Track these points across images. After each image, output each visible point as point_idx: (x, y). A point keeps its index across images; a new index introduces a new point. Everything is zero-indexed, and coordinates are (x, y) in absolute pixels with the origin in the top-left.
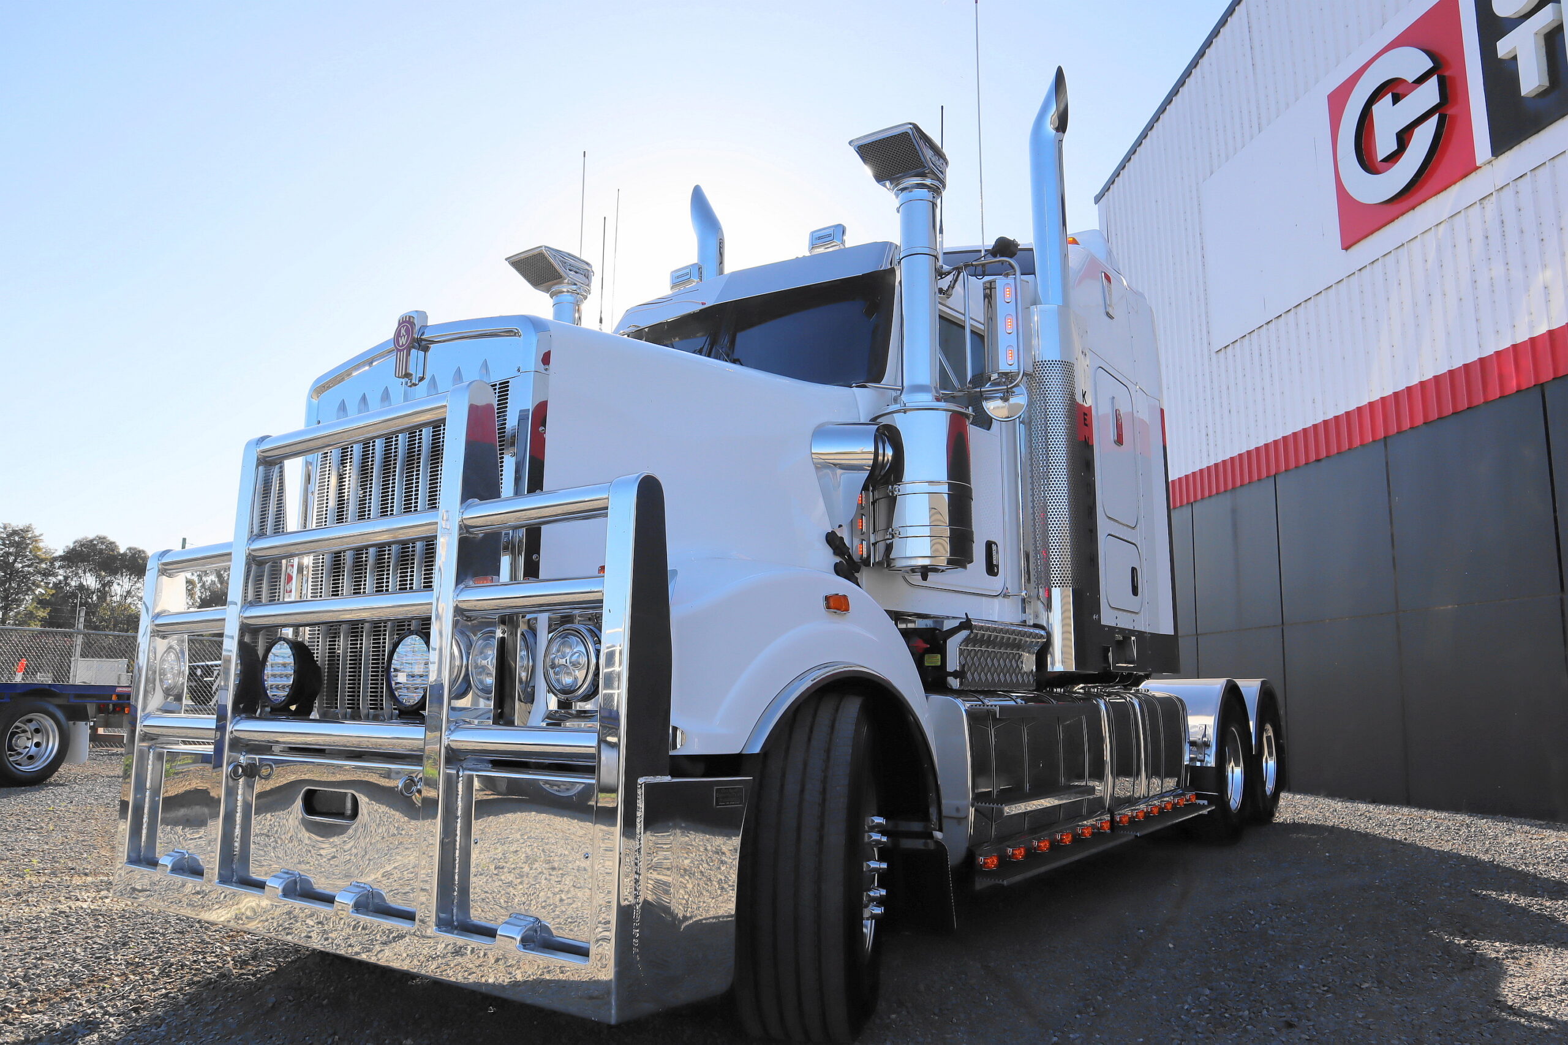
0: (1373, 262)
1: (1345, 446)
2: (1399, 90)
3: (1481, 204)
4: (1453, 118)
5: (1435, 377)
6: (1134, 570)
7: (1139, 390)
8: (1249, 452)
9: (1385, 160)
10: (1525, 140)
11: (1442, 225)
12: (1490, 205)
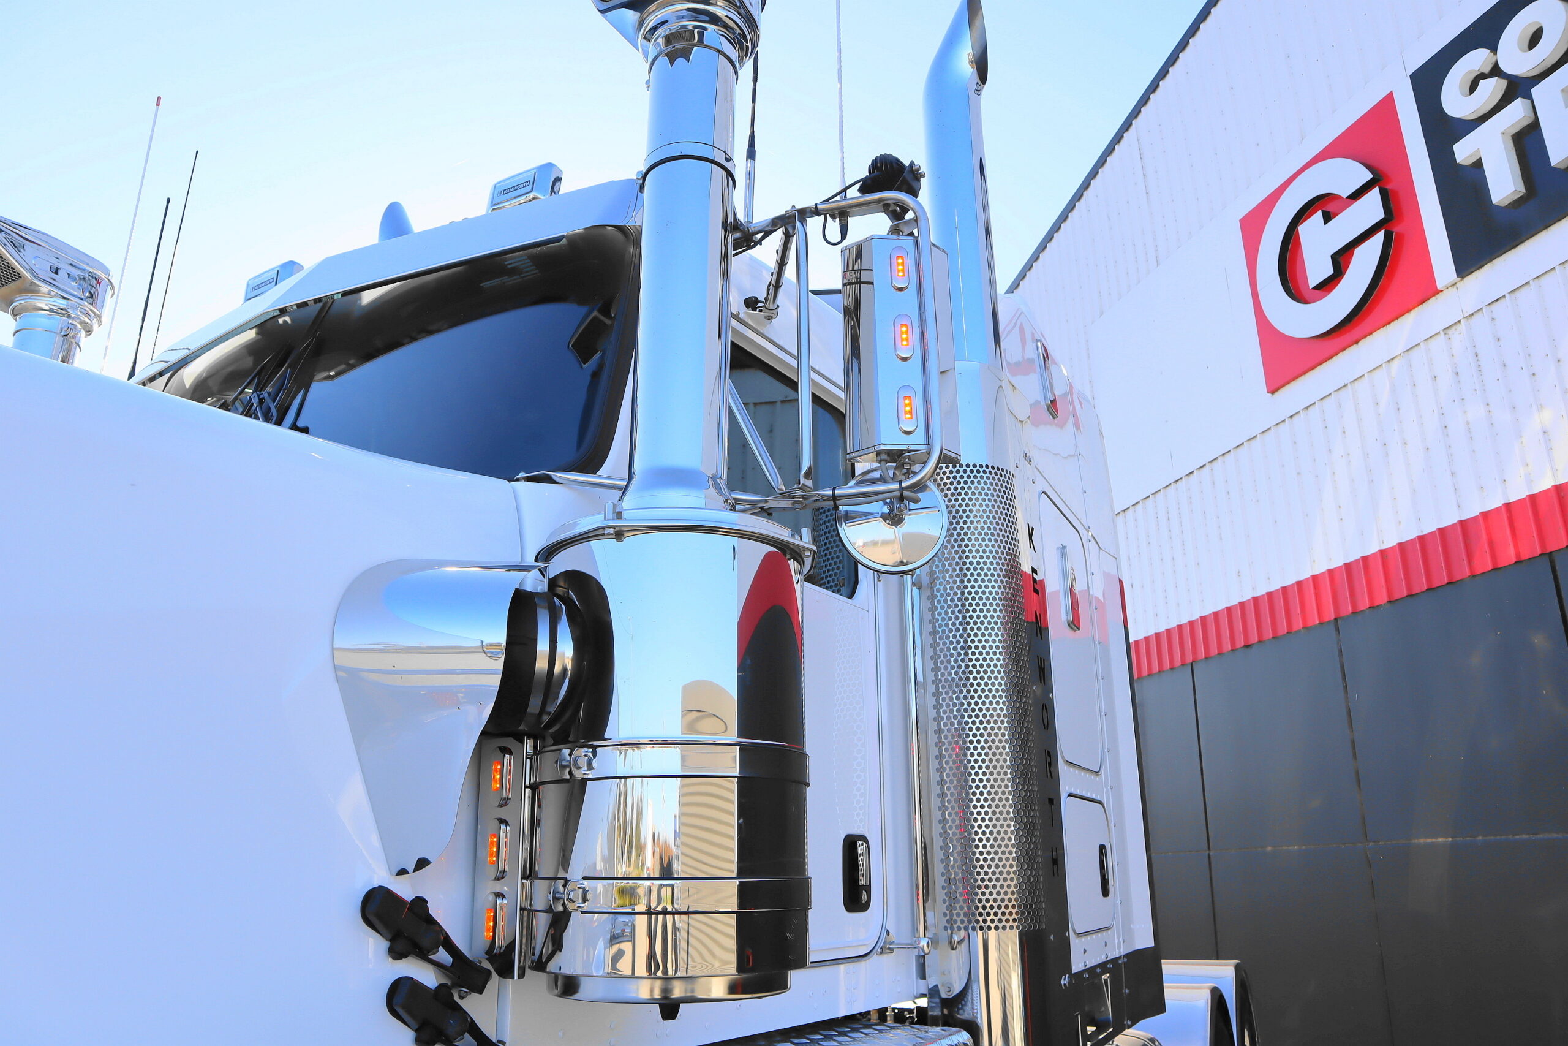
0: (1307, 408)
1: (1283, 629)
2: (1330, 208)
3: (1445, 334)
4: (1400, 237)
5: (1400, 545)
6: (1102, 848)
7: (1092, 539)
8: (1157, 635)
9: (1319, 287)
10: (1498, 256)
11: (1396, 361)
12: (1458, 336)
